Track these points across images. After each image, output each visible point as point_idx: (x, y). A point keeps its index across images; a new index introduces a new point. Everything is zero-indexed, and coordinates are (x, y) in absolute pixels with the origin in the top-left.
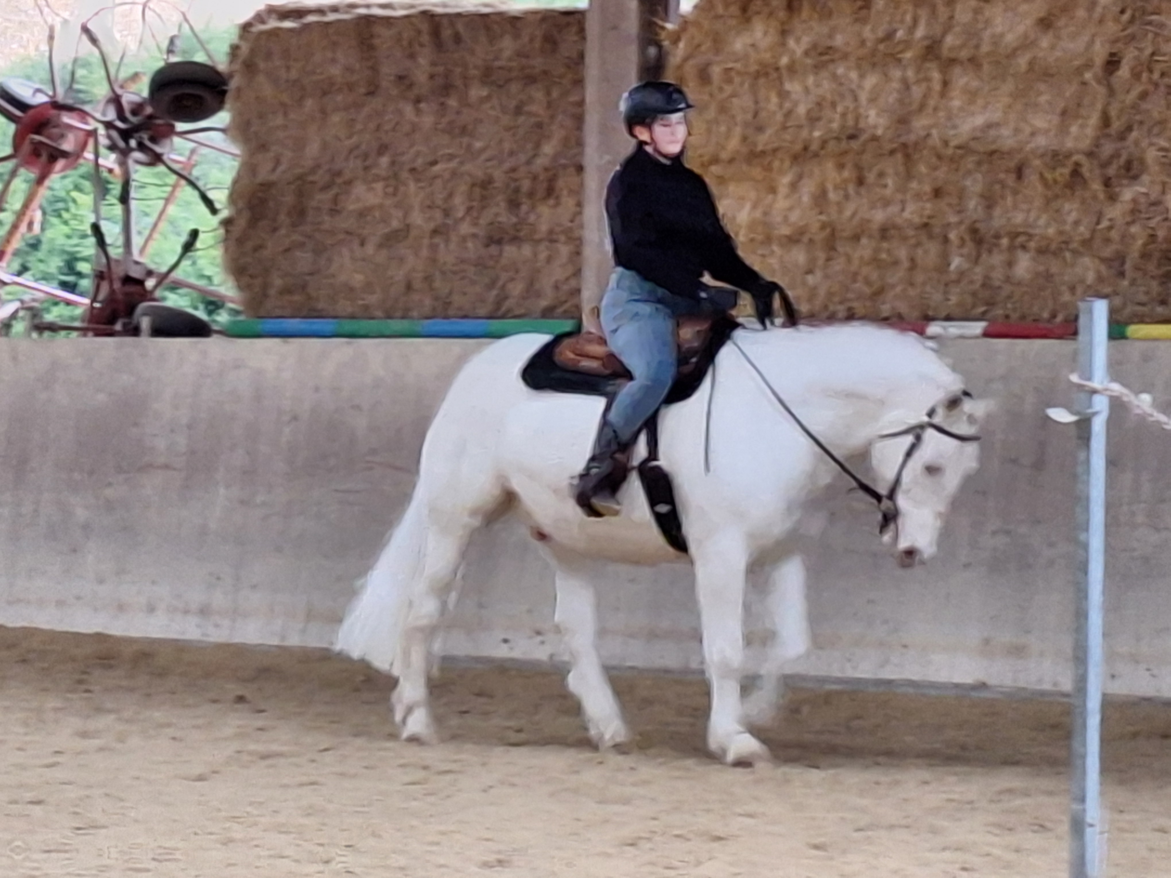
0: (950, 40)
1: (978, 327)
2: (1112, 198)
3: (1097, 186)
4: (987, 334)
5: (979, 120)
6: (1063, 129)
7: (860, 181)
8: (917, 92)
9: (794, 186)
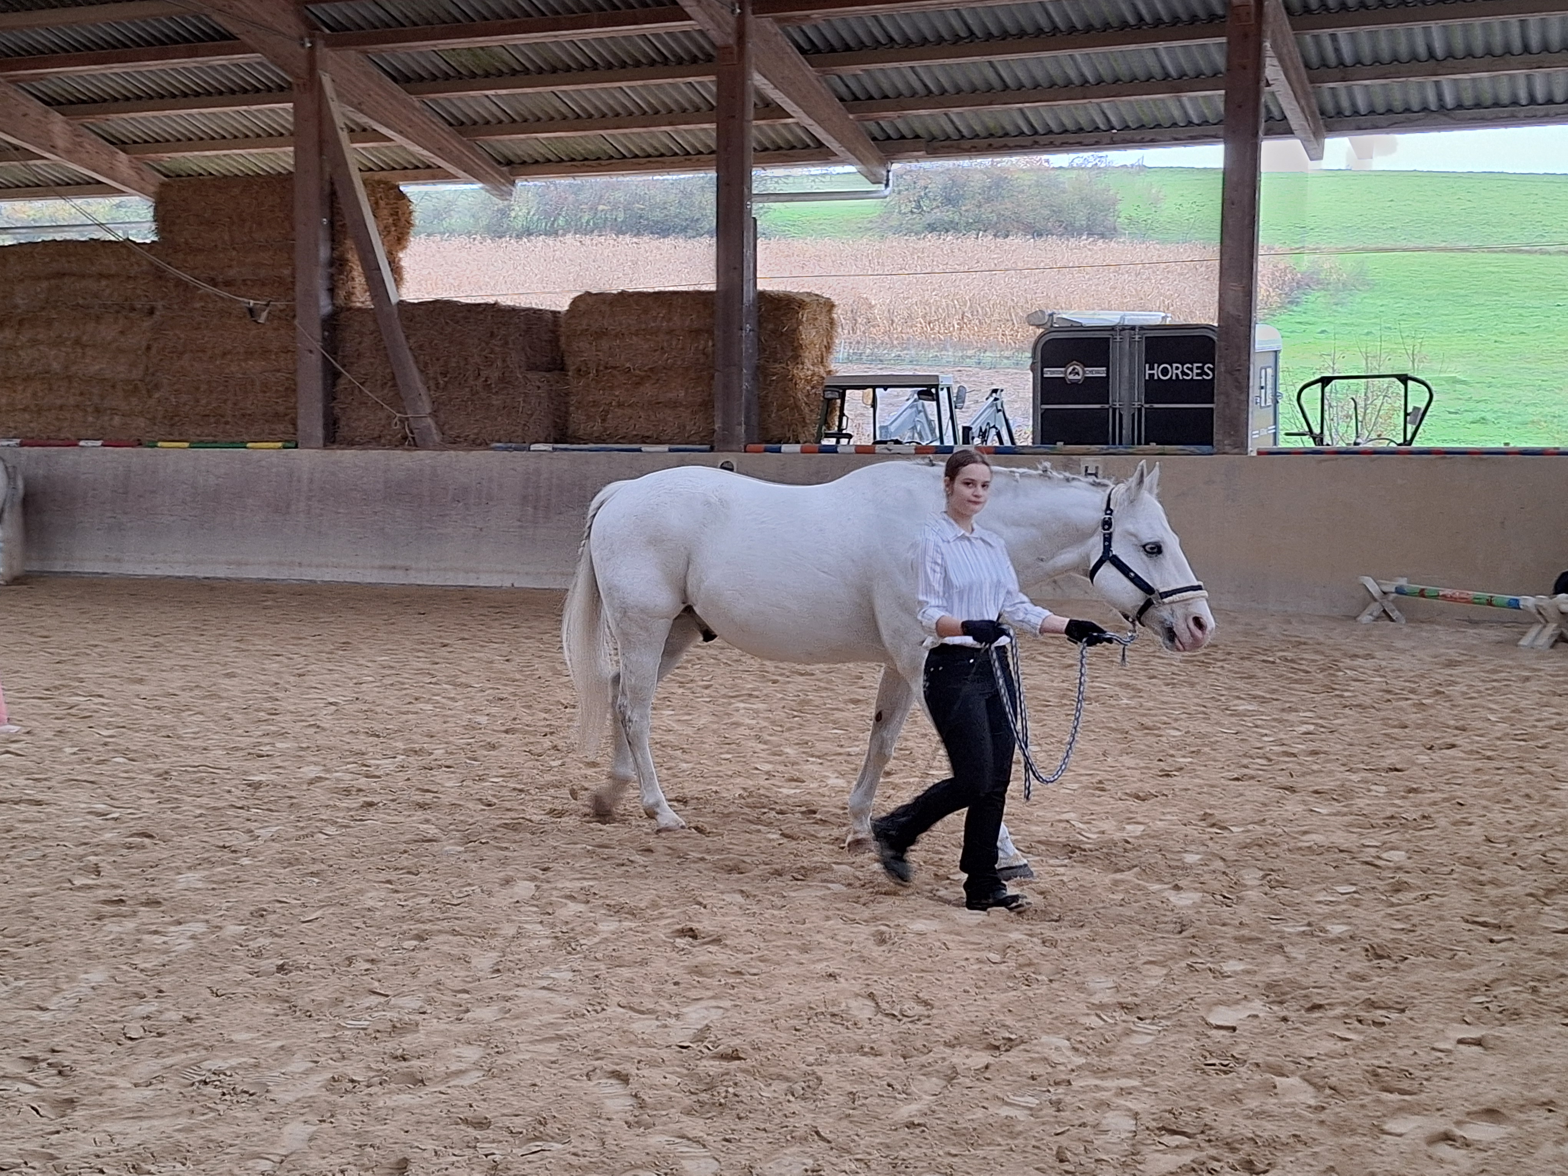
0: (85, 338)
1: (99, 443)
2: (150, 397)
3: (144, 392)
4: (103, 445)
5: (97, 367)
6: (130, 372)
7: (50, 389)
8: (72, 356)
9: (24, 390)
